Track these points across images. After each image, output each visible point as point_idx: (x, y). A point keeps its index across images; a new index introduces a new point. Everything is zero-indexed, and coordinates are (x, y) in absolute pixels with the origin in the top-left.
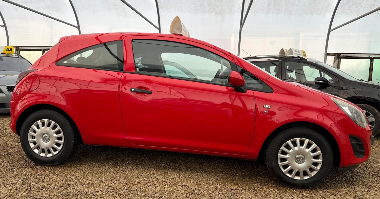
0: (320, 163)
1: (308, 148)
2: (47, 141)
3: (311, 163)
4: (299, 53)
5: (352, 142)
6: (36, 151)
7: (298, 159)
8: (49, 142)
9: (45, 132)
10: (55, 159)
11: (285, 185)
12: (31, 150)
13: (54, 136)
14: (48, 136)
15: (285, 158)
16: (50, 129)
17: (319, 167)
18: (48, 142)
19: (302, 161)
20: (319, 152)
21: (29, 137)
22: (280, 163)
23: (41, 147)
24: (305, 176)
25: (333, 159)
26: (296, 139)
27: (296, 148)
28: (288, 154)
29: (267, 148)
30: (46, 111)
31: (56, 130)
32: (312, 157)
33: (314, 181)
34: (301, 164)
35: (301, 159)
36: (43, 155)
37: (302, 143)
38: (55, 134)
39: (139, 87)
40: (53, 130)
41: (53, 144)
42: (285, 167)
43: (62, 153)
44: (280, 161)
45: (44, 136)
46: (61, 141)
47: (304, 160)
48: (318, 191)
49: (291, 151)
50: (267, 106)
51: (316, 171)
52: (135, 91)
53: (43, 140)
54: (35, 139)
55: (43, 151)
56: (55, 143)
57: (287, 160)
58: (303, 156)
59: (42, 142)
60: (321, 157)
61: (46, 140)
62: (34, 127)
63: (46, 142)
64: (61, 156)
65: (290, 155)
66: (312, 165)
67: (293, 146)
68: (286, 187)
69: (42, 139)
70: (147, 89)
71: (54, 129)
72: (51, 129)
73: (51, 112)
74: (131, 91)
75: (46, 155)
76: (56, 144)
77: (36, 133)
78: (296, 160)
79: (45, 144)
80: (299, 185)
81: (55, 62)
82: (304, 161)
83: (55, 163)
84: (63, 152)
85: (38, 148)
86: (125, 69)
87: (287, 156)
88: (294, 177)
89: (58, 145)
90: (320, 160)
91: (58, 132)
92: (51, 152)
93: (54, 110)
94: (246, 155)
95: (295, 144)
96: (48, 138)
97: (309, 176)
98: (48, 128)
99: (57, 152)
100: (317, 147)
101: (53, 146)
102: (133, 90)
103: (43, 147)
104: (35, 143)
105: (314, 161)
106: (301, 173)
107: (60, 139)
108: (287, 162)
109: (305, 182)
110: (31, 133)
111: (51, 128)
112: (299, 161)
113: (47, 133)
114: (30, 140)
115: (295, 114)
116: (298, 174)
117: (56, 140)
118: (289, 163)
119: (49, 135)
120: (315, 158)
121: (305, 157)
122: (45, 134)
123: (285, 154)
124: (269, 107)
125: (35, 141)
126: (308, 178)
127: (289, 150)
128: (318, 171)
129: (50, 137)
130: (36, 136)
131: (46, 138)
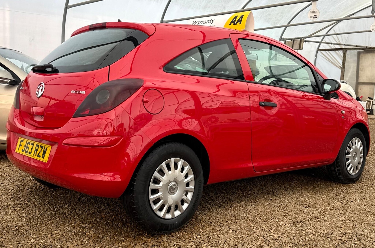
0: (362, 157)
3: (359, 158)
6: (161, 213)
9: (174, 178)
13: (184, 182)
18: (175, 193)
20: (362, 147)
23: (169, 204)
26: (353, 139)
28: (350, 154)
31: (187, 171)
33: (360, 174)
36: (169, 216)
38: (185, 178)
41: (183, 195)
42: (349, 165)
44: (346, 162)
47: (356, 157)
49: (352, 150)
52: (265, 105)
53: (169, 191)
54: (160, 194)
56: (185, 193)
57: (350, 159)
59: (168, 196)
61: (173, 191)
62: (157, 174)
63: (172, 195)
64: (193, 210)
66: (360, 160)
67: (352, 146)
70: (271, 101)
71: (182, 171)
74: (261, 105)
75: (173, 215)
78: (353, 158)
79: (172, 199)
84: (195, 203)
85: (163, 207)
86: (245, 77)
87: (350, 156)
88: (352, 173)
92: (179, 208)
94: (328, 162)
95: (353, 143)
96: (176, 187)
97: (358, 170)
99: (187, 205)
100: (361, 143)
102: (263, 104)
103: (170, 204)
104: (158, 201)
106: (356, 169)
108: (350, 161)
111: (180, 171)
113: (175, 180)
114: (152, 197)
116: (354, 170)
117: (186, 188)
118: (351, 162)
119: (176, 183)
120: (361, 153)
121: (357, 154)
122: (172, 182)
123: (348, 154)
124: (344, 113)
125: (161, 196)
126: (358, 171)
127: (351, 150)
128: (362, 164)
129: (178, 185)
130: (161, 188)
131: (173, 187)
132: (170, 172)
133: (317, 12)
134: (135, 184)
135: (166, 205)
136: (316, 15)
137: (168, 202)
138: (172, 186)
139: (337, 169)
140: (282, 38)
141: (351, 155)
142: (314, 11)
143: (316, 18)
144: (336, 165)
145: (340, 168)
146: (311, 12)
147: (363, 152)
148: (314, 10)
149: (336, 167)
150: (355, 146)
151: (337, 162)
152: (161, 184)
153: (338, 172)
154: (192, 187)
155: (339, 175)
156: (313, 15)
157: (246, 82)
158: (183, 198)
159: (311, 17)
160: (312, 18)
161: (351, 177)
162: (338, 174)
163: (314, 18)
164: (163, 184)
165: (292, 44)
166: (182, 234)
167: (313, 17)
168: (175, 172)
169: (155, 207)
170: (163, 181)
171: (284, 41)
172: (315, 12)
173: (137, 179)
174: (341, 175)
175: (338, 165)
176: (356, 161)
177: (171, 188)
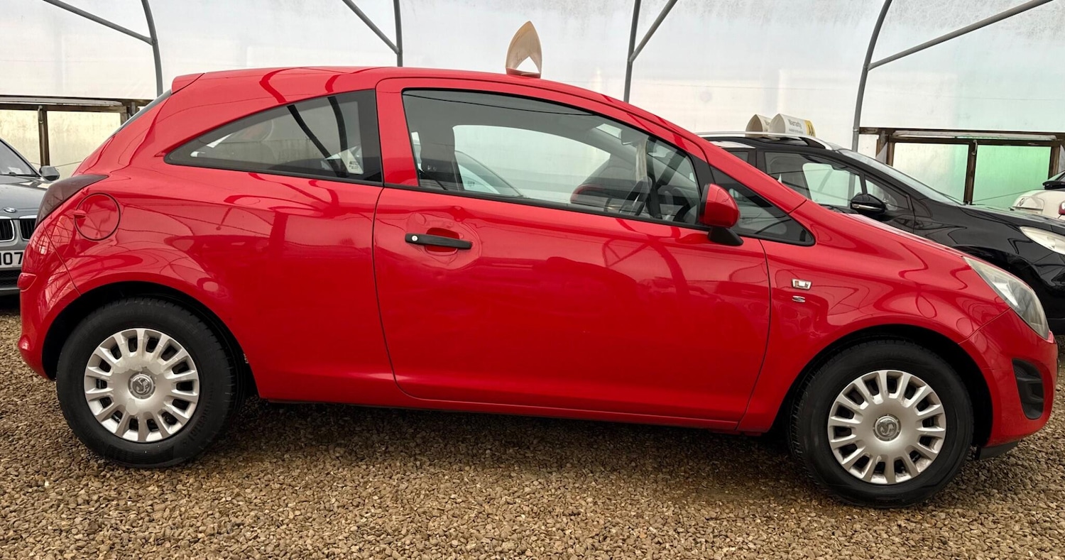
1: (910, 398)
2: (145, 393)
3: (917, 437)
4: (798, 128)
5: (1018, 378)
6: (111, 426)
7: (882, 429)
8: (152, 396)
9: (140, 367)
10: (173, 447)
11: (845, 501)
12: (96, 422)
13: (168, 378)
14: (148, 379)
15: (848, 426)
16: (154, 356)
17: (936, 449)
18: (149, 396)
19: (892, 433)
20: (936, 407)
21: (87, 382)
22: (832, 441)
23: (128, 413)
24: (899, 475)
25: (973, 426)
26: (878, 373)
27: (878, 399)
28: (855, 416)
29: (799, 402)
30: (142, 303)
31: (175, 359)
32: (920, 420)
33: (923, 487)
34: (888, 440)
35: (891, 427)
36: (131, 436)
37: (892, 385)
38: (172, 372)
39: (433, 231)
40: (166, 360)
41: (165, 404)
42: (847, 450)
43: (196, 428)
44: (833, 437)
45: (136, 378)
46: (192, 393)
47: (897, 431)
48: (934, 513)
50: (802, 284)
51: (929, 459)
52: (420, 242)
53: (132, 389)
54: (108, 389)
55: (133, 425)
56: (172, 401)
57: (853, 431)
58: (896, 418)
59: (131, 399)
60: (942, 420)
61: (142, 390)
62: (103, 351)
63: (142, 398)
64: (193, 440)
65: (862, 418)
66: (919, 444)
67: (869, 393)
69: (130, 389)
70: (455, 235)
71: (166, 356)
72: (158, 358)
73: (157, 305)
74: (409, 241)
75: (142, 436)
76: (174, 404)
77: (111, 371)
78: (876, 431)
79: (138, 405)
80: (884, 499)
81: (164, 154)
82: (898, 433)
83: (172, 459)
84: (198, 427)
85: (117, 415)
86: (385, 174)
87: (854, 421)
88: (871, 478)
89: (182, 404)
90: (940, 430)
91: (181, 367)
92: (157, 428)
93: (167, 300)
94: (739, 422)
95: (873, 386)
96: (149, 385)
97: (910, 474)
98: (149, 356)
99: (178, 427)
100: (931, 393)
101: (166, 409)
102: (415, 238)
103: (133, 414)
104: (105, 401)
105: (925, 433)
106: (890, 467)
107: (185, 386)
108: (852, 436)
109: (900, 490)
110: (92, 369)
111: (159, 356)
112: (885, 432)
113: (145, 371)
114: (91, 391)
115: (878, 305)
116: (880, 469)
117: (176, 391)
118: (860, 441)
119: (151, 377)
120: (927, 424)
121: (899, 423)
124: (808, 287)
125: (108, 394)
126: (906, 478)
127: (858, 405)
128: (934, 458)
129: (154, 382)
130: (111, 379)
131: (142, 385)
132: (132, 354)
135: (124, 412)
137: (129, 410)
138: (140, 381)
141: (859, 420)
150: (888, 398)
154: (194, 394)
157: (382, 186)
158: (163, 408)
161: (864, 489)
164: (116, 373)
168: (144, 356)
169: (99, 410)
170: (116, 368)
176: (895, 444)
177: (136, 383)
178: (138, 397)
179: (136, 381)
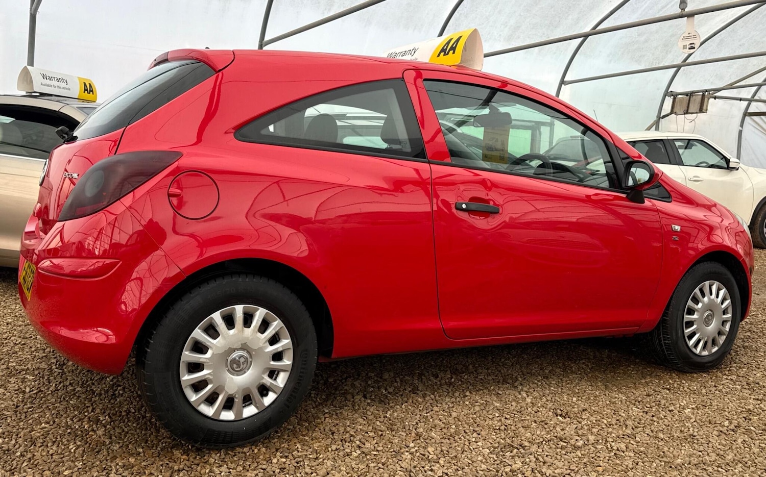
0: (729, 321)
2: (242, 370)
3: (720, 322)
6: (207, 409)
7: (706, 319)
8: (249, 371)
9: (240, 343)
10: (270, 418)
12: (191, 408)
13: (267, 351)
14: (246, 354)
15: (692, 320)
16: (254, 331)
17: (728, 327)
18: (245, 372)
19: (710, 322)
20: (728, 301)
21: (183, 368)
22: (685, 331)
23: (227, 392)
24: (713, 347)
26: (704, 284)
27: (706, 299)
28: (696, 313)
30: (240, 280)
31: (270, 331)
32: (722, 310)
33: (724, 352)
34: (709, 326)
35: (710, 317)
36: (228, 415)
37: (711, 290)
38: (269, 344)
40: (262, 333)
41: (263, 375)
42: (691, 336)
43: (291, 395)
44: (686, 328)
45: (234, 355)
47: (712, 319)
49: (700, 305)
50: (677, 228)
51: (725, 335)
52: (469, 209)
53: (229, 367)
55: (229, 403)
56: (268, 373)
57: (695, 323)
59: (228, 377)
61: (239, 366)
62: (199, 334)
63: (238, 375)
64: (288, 407)
65: (699, 314)
66: (721, 326)
67: (701, 297)
68: (688, 373)
69: (227, 367)
70: (486, 201)
71: (263, 330)
72: (256, 333)
74: (461, 209)
75: (238, 413)
76: (270, 376)
78: (704, 321)
79: (236, 382)
80: (706, 364)
81: (233, 131)
82: (713, 321)
84: (293, 394)
85: (212, 397)
86: (428, 153)
87: (695, 316)
88: (701, 352)
89: (274, 373)
90: (729, 315)
91: (276, 338)
92: (253, 402)
94: (639, 327)
95: (703, 292)
96: (246, 361)
97: (717, 346)
98: (248, 332)
99: (273, 396)
100: (726, 292)
101: (264, 381)
102: (464, 206)
103: (231, 392)
104: (200, 385)
105: (725, 319)
106: (710, 343)
107: (278, 355)
108: (695, 326)
110: (188, 354)
112: (707, 321)
113: (243, 347)
114: (186, 376)
116: (705, 345)
117: (272, 363)
118: (697, 329)
119: (248, 352)
120: (725, 312)
121: (713, 314)
122: (238, 349)
123: (692, 313)
124: (679, 230)
125: (207, 377)
126: (716, 349)
127: (697, 305)
128: (727, 334)
129: (251, 357)
130: (208, 361)
131: (239, 362)
132: (232, 332)
133: (695, 37)
134: (149, 350)
135: (221, 393)
136: (693, 44)
137: (225, 388)
138: (237, 358)
139: (665, 343)
140: (669, 91)
141: (697, 315)
142: (691, 35)
143: (694, 48)
144: (662, 333)
145: (669, 341)
146: (684, 37)
147: (730, 310)
148: (689, 34)
149: (662, 338)
150: (709, 299)
151: (663, 329)
152: (209, 354)
153: (666, 348)
154: (287, 362)
155: (668, 353)
156: (687, 43)
157: (429, 163)
158: (261, 381)
159: (684, 47)
160: (686, 48)
161: (699, 360)
162: (667, 351)
163: (689, 49)
164: (213, 353)
165: (688, 101)
166: (256, 451)
167: (688, 47)
168: (243, 332)
169: (195, 395)
170: (214, 348)
171: (672, 97)
172: (692, 37)
173: (152, 342)
174: (672, 354)
175: (665, 334)
176: (712, 327)
177: (234, 361)
178: (234, 375)
179: (235, 359)
